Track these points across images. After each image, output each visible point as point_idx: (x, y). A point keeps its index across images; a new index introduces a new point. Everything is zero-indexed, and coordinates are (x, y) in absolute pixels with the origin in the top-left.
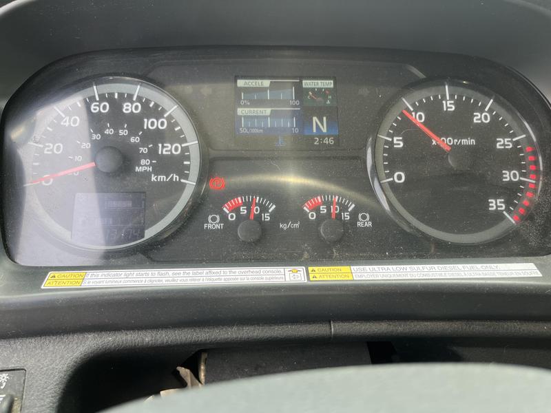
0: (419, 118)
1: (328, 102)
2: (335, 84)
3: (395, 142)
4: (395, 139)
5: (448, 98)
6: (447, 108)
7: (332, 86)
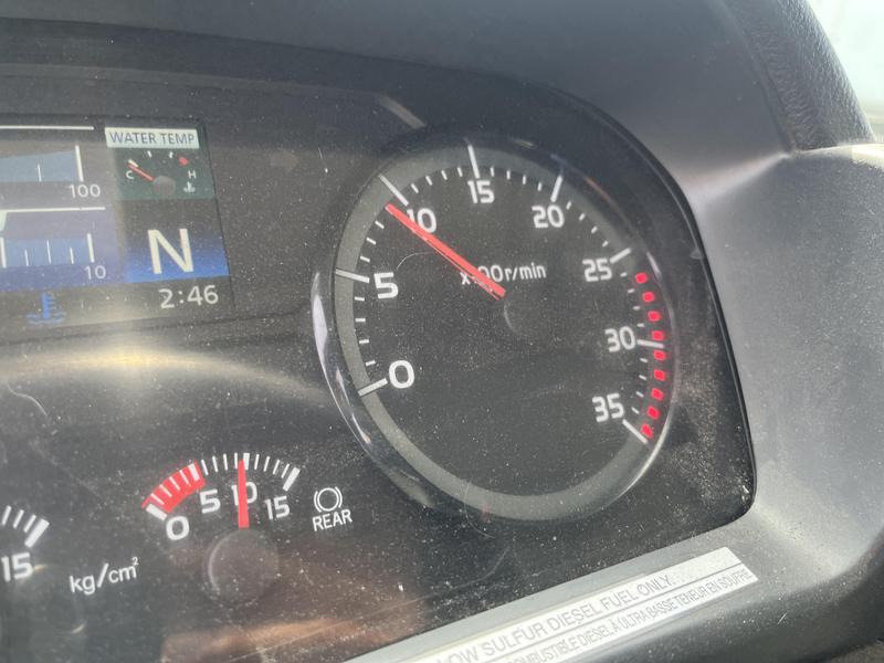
0: (424, 222)
1: (189, 188)
2: (203, 138)
3: (379, 285)
4: (378, 277)
5: (477, 175)
6: (479, 196)
7: (195, 144)
